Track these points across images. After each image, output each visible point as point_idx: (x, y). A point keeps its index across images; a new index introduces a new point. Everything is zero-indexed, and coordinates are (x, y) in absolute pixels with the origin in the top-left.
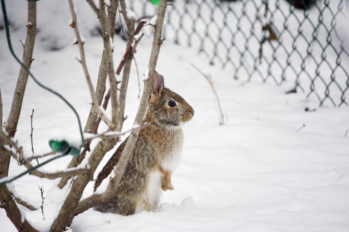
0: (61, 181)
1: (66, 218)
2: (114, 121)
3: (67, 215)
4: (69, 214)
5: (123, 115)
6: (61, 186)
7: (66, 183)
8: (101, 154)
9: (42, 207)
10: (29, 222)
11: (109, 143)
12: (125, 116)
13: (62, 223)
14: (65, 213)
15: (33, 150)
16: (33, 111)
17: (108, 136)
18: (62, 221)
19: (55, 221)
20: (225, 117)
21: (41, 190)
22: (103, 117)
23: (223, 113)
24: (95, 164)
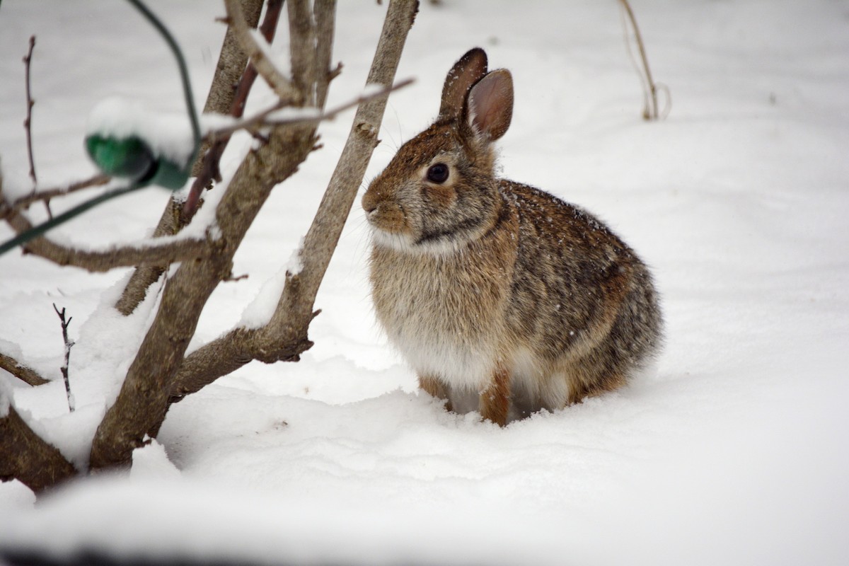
0: (126, 290)
1: (142, 404)
2: (297, 79)
3: (147, 395)
4: (153, 392)
5: (327, 61)
6: (128, 303)
7: (142, 297)
8: (255, 191)
9: (65, 371)
10: (23, 416)
11: (280, 153)
12: (334, 65)
13: (131, 421)
14: (139, 389)
15: (33, 173)
16: (33, 41)
17: (278, 124)
18: (129, 415)
19: (108, 415)
20: (661, 95)
21: (62, 316)
22: (261, 67)
23: (656, 80)
24: (236, 226)
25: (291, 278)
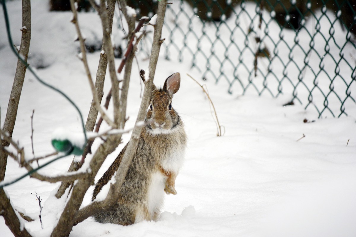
0: (58, 190)
1: (66, 226)
2: (116, 122)
3: (67, 223)
4: (69, 222)
5: (125, 116)
6: (59, 195)
7: (64, 192)
8: (102, 157)
9: (40, 217)
10: (28, 230)
11: (110, 145)
12: (127, 117)
13: (62, 231)
14: (65, 221)
15: (33, 152)
16: (34, 111)
17: (111, 135)
18: (61, 229)
19: (55, 230)
21: (39, 199)
22: (105, 118)
23: (220, 125)
24: (96, 168)
25: (112, 185)
